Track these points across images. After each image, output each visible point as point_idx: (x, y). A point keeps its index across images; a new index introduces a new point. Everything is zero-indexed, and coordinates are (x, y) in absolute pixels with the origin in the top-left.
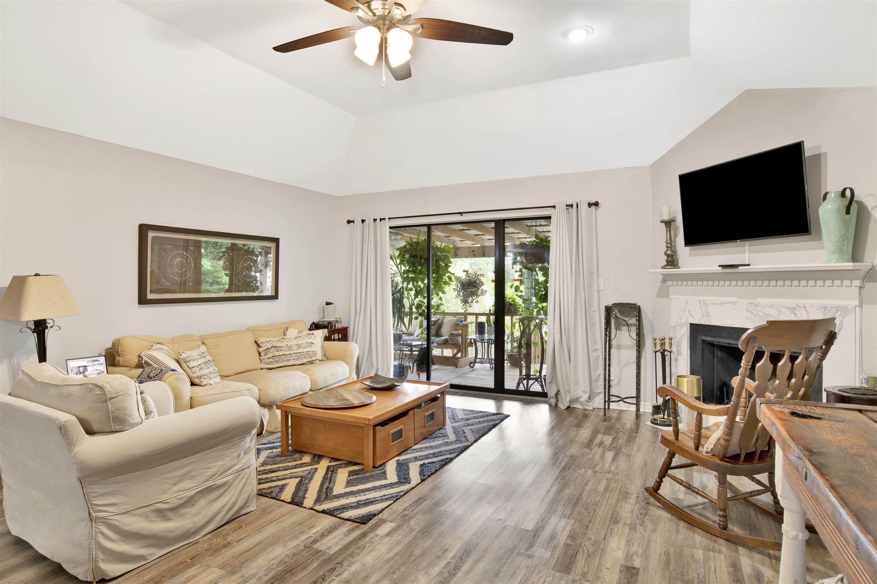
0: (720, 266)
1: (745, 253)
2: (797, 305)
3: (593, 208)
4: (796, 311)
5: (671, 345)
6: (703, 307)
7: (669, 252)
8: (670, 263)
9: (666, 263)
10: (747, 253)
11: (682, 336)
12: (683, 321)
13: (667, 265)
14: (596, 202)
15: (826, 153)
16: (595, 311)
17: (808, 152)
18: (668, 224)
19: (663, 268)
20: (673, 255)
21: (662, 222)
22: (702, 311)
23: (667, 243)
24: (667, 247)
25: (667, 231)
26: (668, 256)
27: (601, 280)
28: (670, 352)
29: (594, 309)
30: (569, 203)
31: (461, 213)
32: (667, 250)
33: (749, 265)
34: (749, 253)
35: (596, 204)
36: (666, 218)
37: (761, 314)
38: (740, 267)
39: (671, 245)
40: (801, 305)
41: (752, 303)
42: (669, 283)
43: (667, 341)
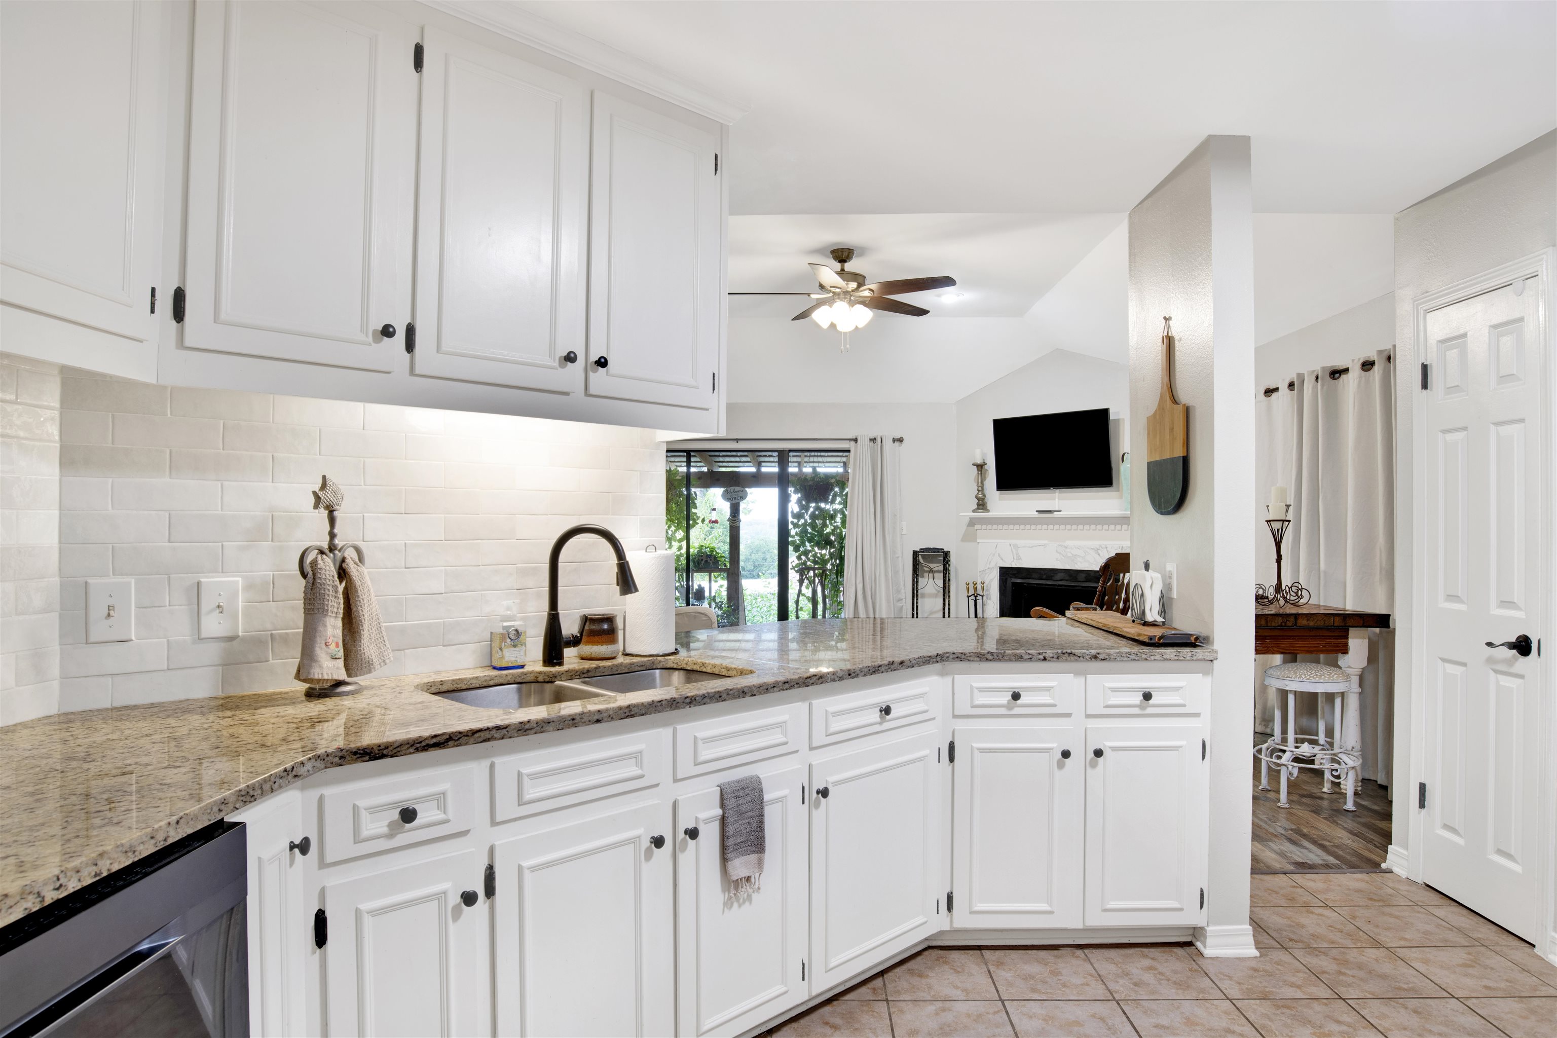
0: (1037, 511)
1: (1055, 499)
2: (1101, 546)
3: (897, 444)
4: (1099, 551)
5: (983, 589)
6: (1014, 550)
7: (980, 496)
8: (981, 507)
9: (976, 506)
10: (1057, 500)
11: (992, 580)
12: (993, 565)
13: (978, 509)
14: (901, 437)
15: (1123, 419)
16: (898, 557)
17: (1112, 417)
18: (980, 467)
19: (974, 511)
20: (983, 499)
21: (974, 465)
22: (1013, 555)
23: (978, 487)
24: (979, 491)
25: (978, 474)
26: (979, 499)
27: (904, 523)
28: (983, 596)
29: (897, 556)
30: (872, 436)
31: (737, 440)
32: (978, 494)
33: (1060, 511)
34: (1059, 499)
35: (901, 440)
36: (979, 461)
37: (1069, 555)
38: (1055, 513)
39: (981, 488)
40: (1103, 546)
41: (1062, 546)
42: (977, 527)
43: (979, 587)
